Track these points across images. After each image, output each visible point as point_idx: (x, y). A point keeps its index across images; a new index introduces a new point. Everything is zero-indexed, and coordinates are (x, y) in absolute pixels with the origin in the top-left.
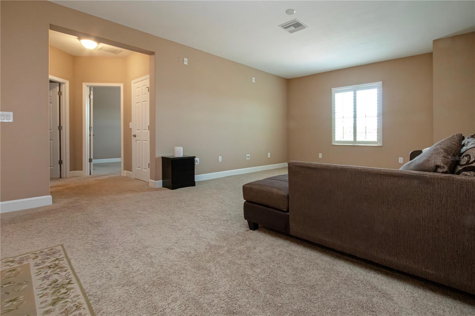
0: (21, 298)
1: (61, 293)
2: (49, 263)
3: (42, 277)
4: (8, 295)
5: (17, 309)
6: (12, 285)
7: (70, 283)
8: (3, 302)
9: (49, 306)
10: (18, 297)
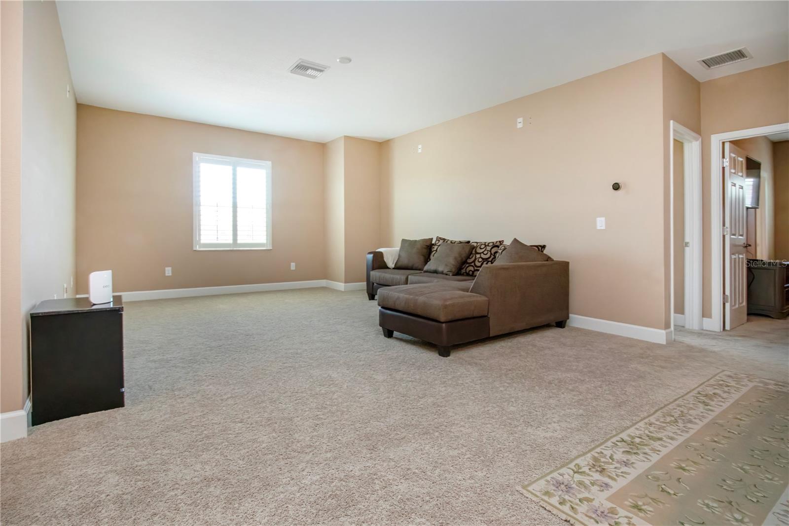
0: (674, 464)
1: (643, 440)
2: (592, 476)
3: (629, 468)
4: (680, 479)
5: (688, 459)
6: (664, 485)
7: (622, 440)
8: (692, 474)
9: (664, 441)
10: (676, 468)
